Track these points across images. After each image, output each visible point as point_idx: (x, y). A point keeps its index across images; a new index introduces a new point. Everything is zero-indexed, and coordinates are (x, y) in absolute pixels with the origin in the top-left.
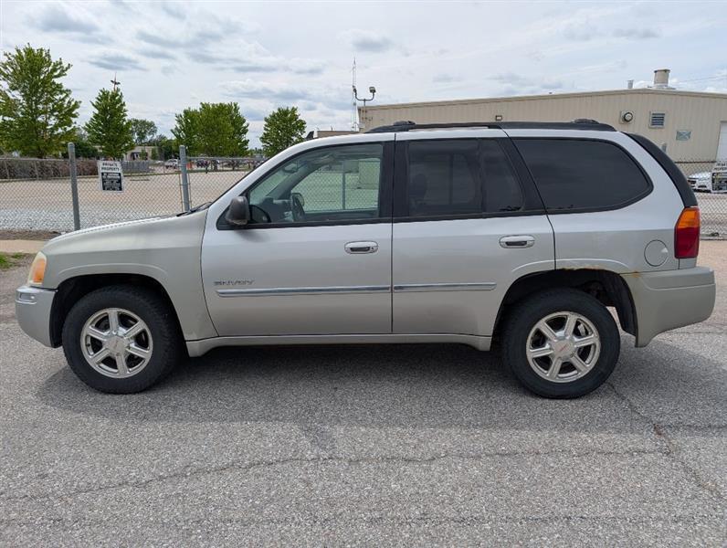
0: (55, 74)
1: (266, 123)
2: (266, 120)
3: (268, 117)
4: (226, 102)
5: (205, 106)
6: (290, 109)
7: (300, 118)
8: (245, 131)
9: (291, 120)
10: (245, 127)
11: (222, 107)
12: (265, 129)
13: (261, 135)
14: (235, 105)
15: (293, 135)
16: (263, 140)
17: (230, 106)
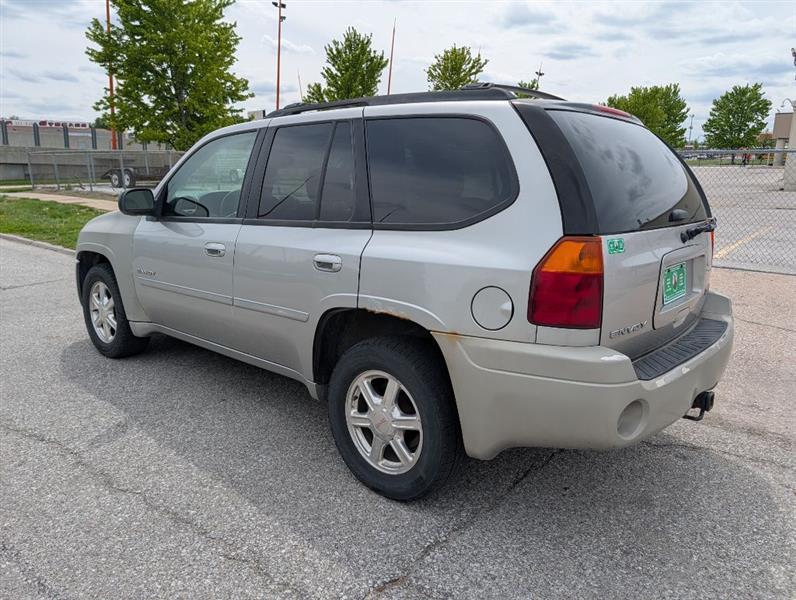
0: (474, 71)
1: (714, 107)
2: (715, 103)
3: (718, 99)
4: (662, 84)
5: (635, 91)
6: (751, 87)
7: (763, 97)
8: (683, 118)
9: (750, 100)
10: (684, 113)
11: (656, 90)
12: (711, 114)
13: (705, 122)
14: (675, 87)
15: (751, 120)
16: (706, 128)
17: (668, 89)
